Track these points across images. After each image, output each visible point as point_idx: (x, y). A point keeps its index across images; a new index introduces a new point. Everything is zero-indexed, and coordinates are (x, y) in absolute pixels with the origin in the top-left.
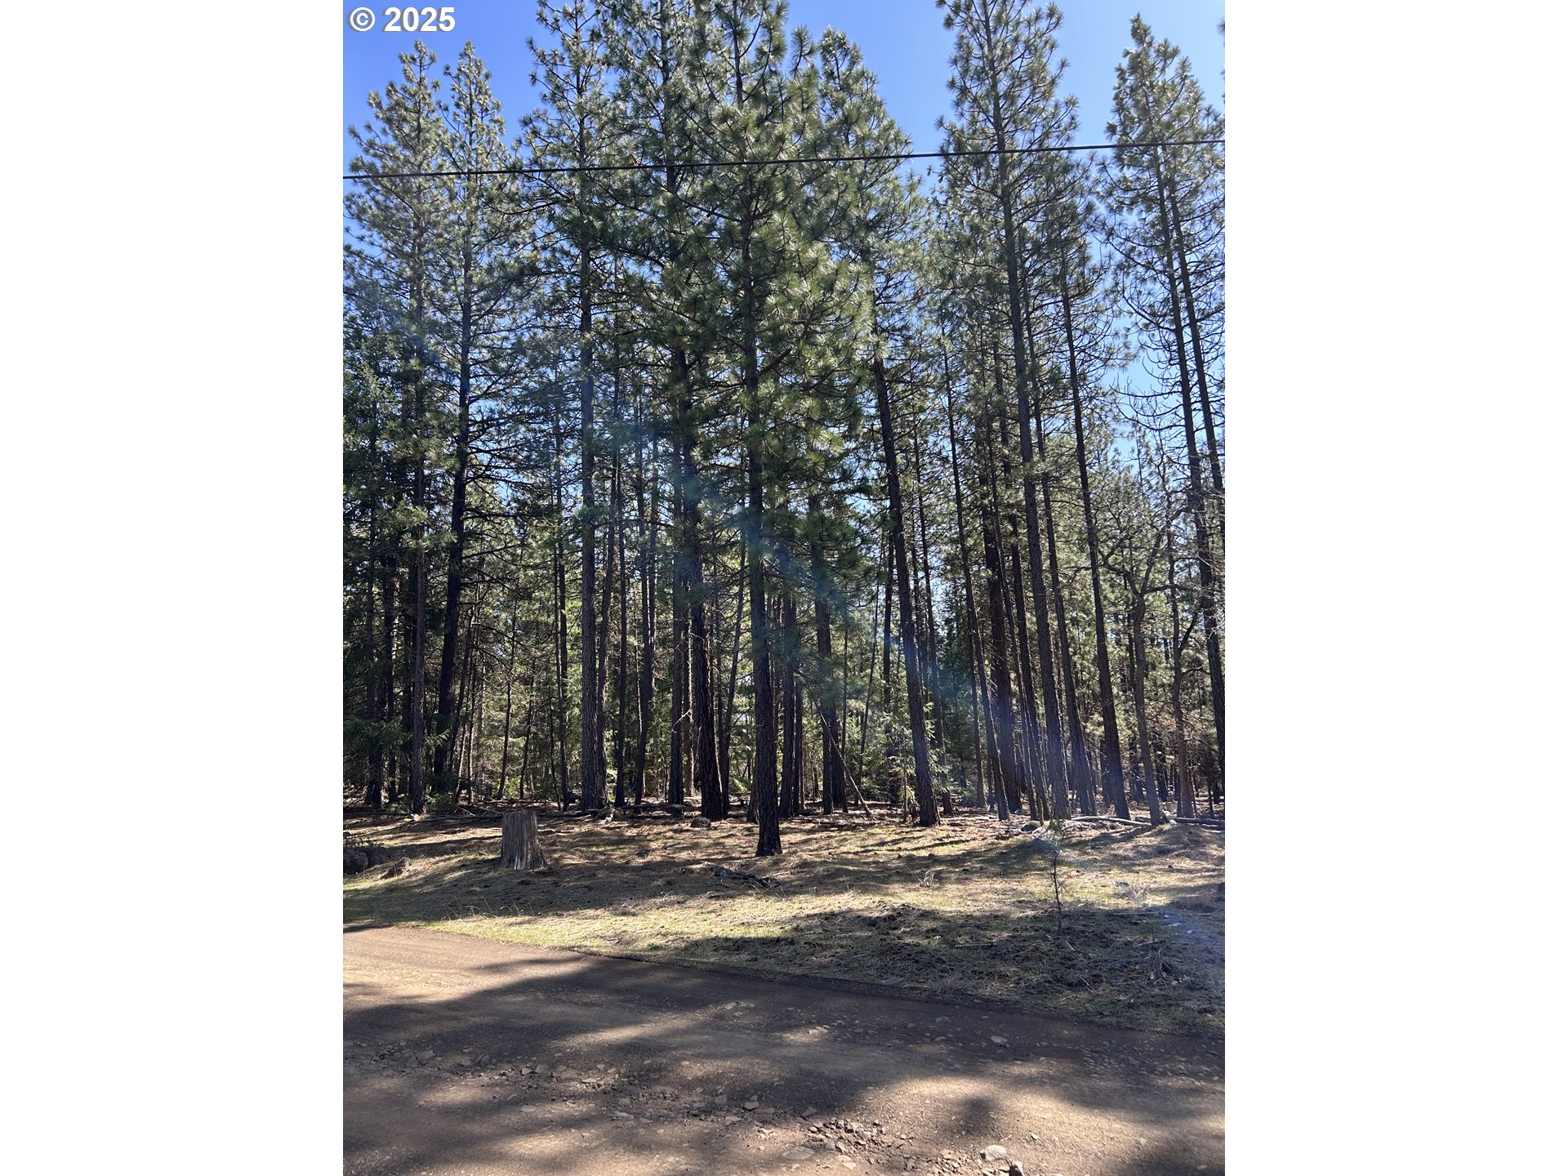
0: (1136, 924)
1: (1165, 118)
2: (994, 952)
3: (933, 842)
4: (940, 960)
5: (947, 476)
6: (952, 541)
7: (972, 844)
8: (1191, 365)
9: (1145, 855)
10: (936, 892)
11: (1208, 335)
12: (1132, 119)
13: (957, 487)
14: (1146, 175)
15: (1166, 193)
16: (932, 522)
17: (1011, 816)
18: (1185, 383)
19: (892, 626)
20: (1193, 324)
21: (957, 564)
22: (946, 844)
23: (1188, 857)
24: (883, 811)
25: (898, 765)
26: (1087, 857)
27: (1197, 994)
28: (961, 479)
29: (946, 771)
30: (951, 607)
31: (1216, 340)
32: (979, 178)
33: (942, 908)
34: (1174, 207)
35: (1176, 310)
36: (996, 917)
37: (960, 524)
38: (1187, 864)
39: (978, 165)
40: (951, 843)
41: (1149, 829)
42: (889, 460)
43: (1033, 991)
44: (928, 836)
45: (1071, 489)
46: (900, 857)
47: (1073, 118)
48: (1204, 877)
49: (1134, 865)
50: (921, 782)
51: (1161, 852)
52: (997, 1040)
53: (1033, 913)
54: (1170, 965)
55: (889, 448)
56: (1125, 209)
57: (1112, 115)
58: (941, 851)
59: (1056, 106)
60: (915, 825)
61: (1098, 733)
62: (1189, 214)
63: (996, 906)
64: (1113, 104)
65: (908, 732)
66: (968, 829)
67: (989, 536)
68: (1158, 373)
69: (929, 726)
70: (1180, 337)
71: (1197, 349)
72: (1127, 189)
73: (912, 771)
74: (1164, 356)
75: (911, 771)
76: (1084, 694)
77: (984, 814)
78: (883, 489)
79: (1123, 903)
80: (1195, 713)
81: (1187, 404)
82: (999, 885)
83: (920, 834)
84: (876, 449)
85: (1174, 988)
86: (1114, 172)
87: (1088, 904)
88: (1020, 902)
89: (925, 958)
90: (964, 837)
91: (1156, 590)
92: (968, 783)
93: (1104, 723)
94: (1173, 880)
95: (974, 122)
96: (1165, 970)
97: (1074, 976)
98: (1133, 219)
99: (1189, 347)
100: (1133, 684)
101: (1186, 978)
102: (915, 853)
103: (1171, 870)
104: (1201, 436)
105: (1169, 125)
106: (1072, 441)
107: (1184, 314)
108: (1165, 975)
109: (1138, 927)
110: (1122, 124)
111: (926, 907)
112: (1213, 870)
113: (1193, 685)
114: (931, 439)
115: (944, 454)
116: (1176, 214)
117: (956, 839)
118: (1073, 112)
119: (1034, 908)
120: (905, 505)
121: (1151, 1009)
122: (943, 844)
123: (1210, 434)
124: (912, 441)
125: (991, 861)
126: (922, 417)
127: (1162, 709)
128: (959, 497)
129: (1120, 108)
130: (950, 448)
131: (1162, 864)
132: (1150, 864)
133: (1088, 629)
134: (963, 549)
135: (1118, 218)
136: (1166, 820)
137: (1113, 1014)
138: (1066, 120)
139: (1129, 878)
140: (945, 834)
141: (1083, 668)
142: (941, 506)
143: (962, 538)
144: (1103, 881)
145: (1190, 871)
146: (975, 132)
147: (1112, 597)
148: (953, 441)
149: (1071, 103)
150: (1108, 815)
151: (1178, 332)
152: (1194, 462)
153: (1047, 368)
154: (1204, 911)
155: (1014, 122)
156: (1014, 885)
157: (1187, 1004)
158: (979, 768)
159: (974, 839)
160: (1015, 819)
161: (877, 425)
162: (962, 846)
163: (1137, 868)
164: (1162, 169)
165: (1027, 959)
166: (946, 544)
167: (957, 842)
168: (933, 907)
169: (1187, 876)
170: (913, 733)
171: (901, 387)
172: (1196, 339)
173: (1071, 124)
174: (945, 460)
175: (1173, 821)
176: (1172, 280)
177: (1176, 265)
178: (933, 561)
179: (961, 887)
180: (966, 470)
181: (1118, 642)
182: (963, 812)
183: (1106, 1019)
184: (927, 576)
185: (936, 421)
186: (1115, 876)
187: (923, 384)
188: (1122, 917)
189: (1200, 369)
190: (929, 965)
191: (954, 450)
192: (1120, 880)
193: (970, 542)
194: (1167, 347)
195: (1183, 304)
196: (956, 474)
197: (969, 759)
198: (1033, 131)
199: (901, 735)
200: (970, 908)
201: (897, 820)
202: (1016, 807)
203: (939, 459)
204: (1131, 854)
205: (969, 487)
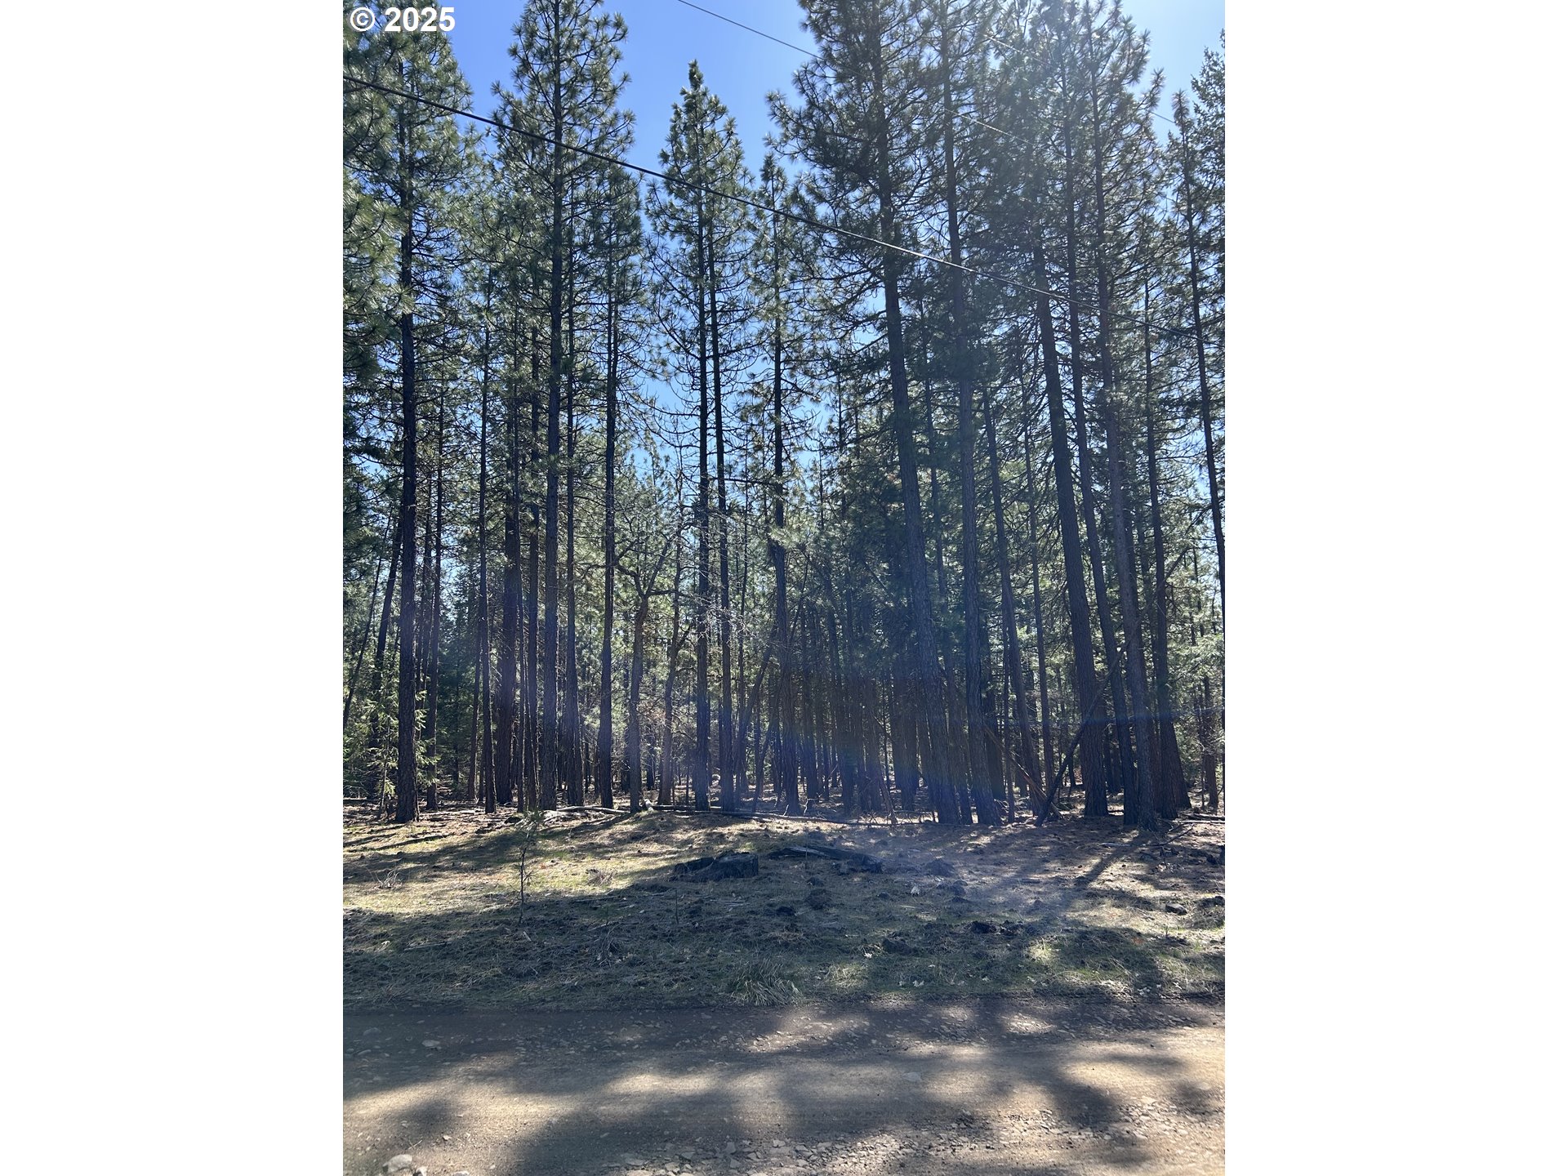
0: (595, 909)
1: (710, 165)
2: (445, 951)
3: (406, 840)
4: (384, 968)
5: (474, 453)
6: (472, 522)
7: (450, 839)
8: (711, 393)
9: (621, 842)
10: (396, 894)
11: (726, 370)
12: (683, 154)
13: (483, 467)
14: (690, 210)
15: (705, 232)
16: (453, 499)
17: (498, 809)
18: (703, 408)
19: (393, 605)
20: (716, 357)
21: (474, 546)
22: (420, 840)
23: (656, 841)
24: (355, 808)
25: (378, 758)
26: (564, 847)
27: (636, 969)
28: (488, 459)
29: (434, 762)
30: (464, 592)
31: (732, 376)
32: (533, 156)
33: (399, 910)
34: (710, 246)
35: (702, 342)
36: (458, 914)
37: (481, 505)
38: (654, 848)
39: (533, 145)
40: (426, 839)
41: (628, 816)
42: (408, 424)
43: (480, 987)
44: (403, 832)
45: (596, 488)
46: (363, 857)
47: (629, 133)
48: (666, 859)
49: (607, 852)
50: (404, 775)
51: (635, 838)
52: (429, 1044)
53: (499, 906)
54: (617, 945)
55: (409, 410)
56: (668, 233)
57: (666, 143)
58: (413, 849)
59: (616, 115)
60: (389, 822)
61: (595, 725)
62: (722, 257)
63: (460, 903)
64: (668, 133)
65: (395, 722)
66: (450, 824)
67: (511, 523)
68: (682, 394)
69: (420, 715)
70: (703, 367)
71: (717, 380)
72: (673, 217)
73: (395, 764)
74: (688, 379)
75: (393, 764)
76: (588, 687)
77: (470, 808)
78: (397, 454)
79: (589, 890)
80: (684, 709)
81: (704, 429)
82: (470, 880)
83: (392, 832)
84: (394, 409)
85: (617, 966)
86: (664, 197)
87: (555, 893)
88: (487, 896)
89: (367, 966)
90: (443, 831)
91: (663, 593)
92: (460, 775)
93: (601, 717)
94: (638, 865)
95: (532, 99)
96: (612, 950)
97: (525, 965)
98: (674, 246)
99: (711, 377)
100: (634, 679)
101: (629, 955)
102: (382, 852)
103: (640, 854)
104: (712, 459)
105: (712, 172)
106: (602, 442)
107: (709, 346)
108: (611, 954)
109: (596, 912)
110: (674, 155)
111: (382, 910)
112: (675, 853)
113: (685, 682)
114: (460, 411)
115: (473, 429)
116: (712, 255)
117: (433, 835)
118: (630, 128)
119: (501, 902)
120: (420, 476)
121: (592, 989)
122: (416, 842)
123: (721, 460)
124: (438, 410)
125: (465, 856)
126: (452, 385)
127: (656, 703)
128: (484, 476)
129: (674, 139)
130: (480, 423)
131: (633, 849)
132: (621, 851)
133: (599, 625)
134: (482, 532)
135: (662, 241)
136: (645, 808)
137: (554, 999)
138: (623, 132)
139: (600, 865)
140: (421, 830)
141: (591, 662)
142: (462, 480)
143: (481, 521)
144: (574, 870)
145: (655, 855)
146: (533, 110)
147: (624, 595)
148: (485, 419)
149: (629, 117)
150: (592, 805)
151: (703, 360)
152: (704, 483)
153: (579, 366)
154: (659, 891)
155: (573, 115)
156: (485, 879)
157: (625, 980)
158: (473, 760)
159: (453, 834)
160: (502, 812)
161: (398, 384)
162: (438, 841)
163: (610, 855)
164: (703, 208)
165: (481, 954)
166: (465, 524)
167: (432, 839)
168: (389, 910)
169: (651, 859)
170: (399, 724)
171: (431, 348)
172: (716, 372)
173: (627, 138)
174: (473, 436)
175: (651, 809)
176: (702, 313)
177: (707, 299)
178: (447, 539)
179: (426, 885)
180: (496, 451)
181: (626, 639)
182: (448, 807)
183: (546, 1005)
184: (439, 554)
185: (468, 392)
186: (589, 863)
187: (457, 350)
188: (585, 903)
189: (718, 400)
190: (370, 974)
191: (484, 427)
192: (590, 867)
193: (491, 525)
194: (691, 372)
195: (710, 338)
196: (483, 453)
197: (463, 750)
198: (591, 131)
199: (387, 725)
200: (434, 908)
201: (369, 817)
202: (505, 800)
203: (466, 434)
204: (606, 842)
205: (496, 469)
